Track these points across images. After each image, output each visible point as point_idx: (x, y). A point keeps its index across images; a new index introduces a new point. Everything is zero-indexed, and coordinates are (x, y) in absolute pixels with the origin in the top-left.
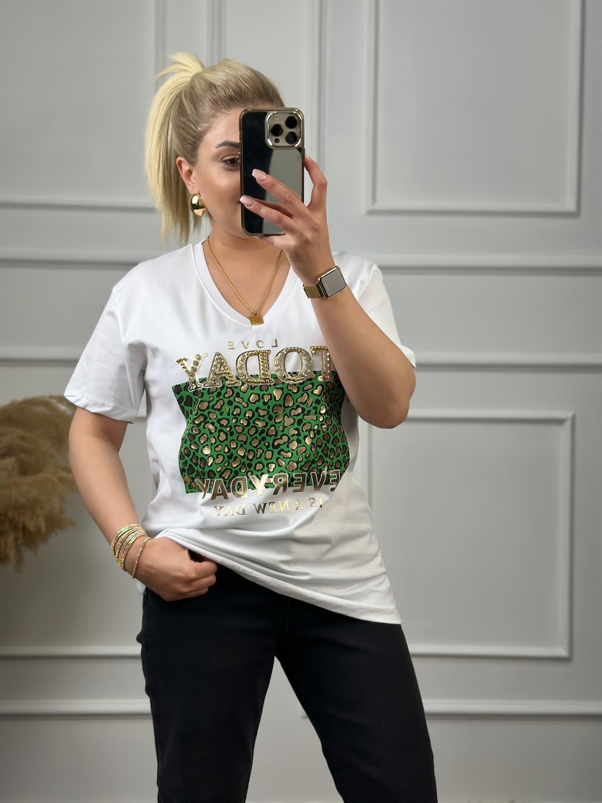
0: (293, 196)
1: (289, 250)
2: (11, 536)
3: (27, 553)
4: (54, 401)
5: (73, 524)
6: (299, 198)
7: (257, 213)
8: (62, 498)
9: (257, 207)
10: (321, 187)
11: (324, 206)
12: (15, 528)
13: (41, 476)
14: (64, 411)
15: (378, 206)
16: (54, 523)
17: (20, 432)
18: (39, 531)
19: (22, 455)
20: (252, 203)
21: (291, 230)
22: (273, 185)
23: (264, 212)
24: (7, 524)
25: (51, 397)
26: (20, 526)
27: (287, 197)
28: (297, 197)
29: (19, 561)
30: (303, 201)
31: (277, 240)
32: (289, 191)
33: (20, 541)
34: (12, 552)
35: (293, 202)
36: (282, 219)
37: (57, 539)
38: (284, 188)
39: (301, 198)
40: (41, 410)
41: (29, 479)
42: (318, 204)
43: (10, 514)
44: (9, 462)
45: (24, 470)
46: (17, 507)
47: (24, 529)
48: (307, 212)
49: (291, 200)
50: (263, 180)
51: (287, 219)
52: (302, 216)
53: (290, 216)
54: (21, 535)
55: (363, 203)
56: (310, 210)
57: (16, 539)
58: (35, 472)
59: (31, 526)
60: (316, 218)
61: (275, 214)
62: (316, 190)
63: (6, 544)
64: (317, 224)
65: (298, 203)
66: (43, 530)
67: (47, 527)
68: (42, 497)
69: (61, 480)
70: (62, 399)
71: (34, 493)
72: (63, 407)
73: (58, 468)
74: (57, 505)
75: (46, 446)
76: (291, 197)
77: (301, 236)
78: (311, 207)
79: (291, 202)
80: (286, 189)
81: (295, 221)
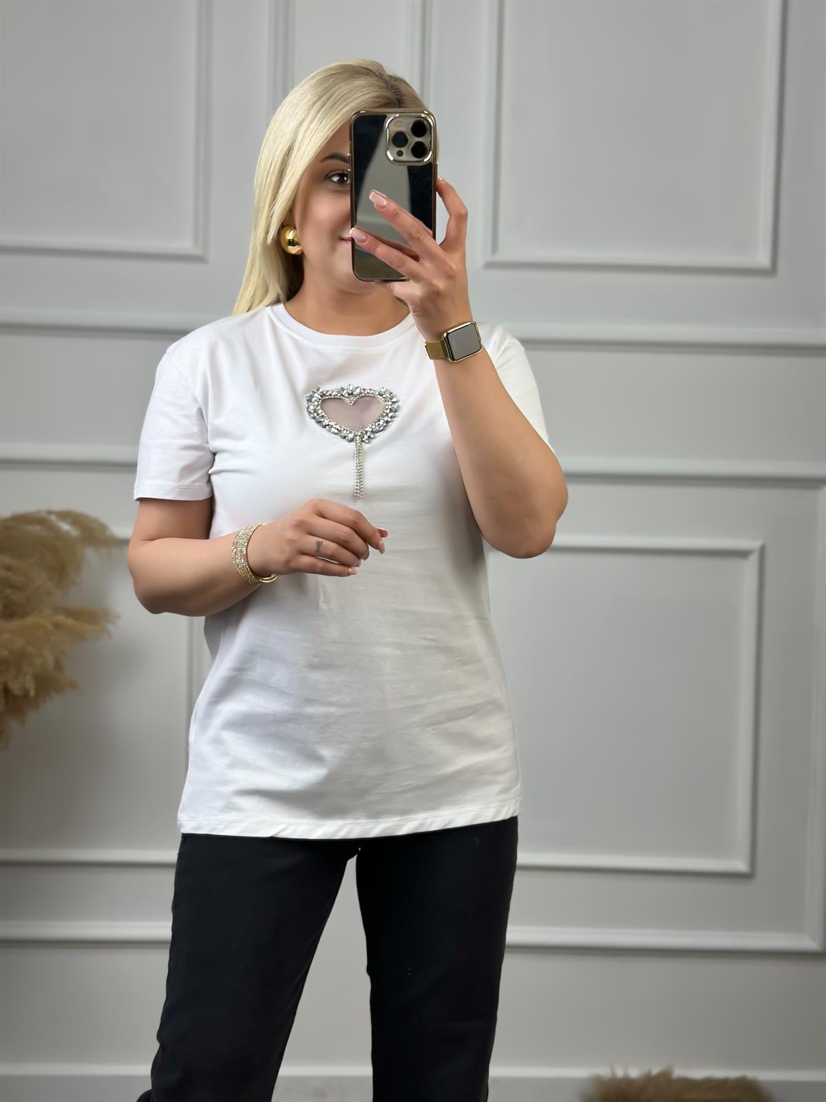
0: (422, 230)
1: (413, 303)
4: (53, 518)
5: (74, 685)
6: (429, 234)
7: (372, 252)
8: (58, 650)
9: (372, 244)
10: (460, 218)
11: (463, 245)
13: (30, 620)
14: (68, 532)
16: (48, 684)
18: (25, 695)
19: (8, 591)
20: (365, 238)
21: (416, 278)
22: (396, 215)
23: (380, 251)
25: (50, 512)
27: (413, 232)
28: (427, 231)
30: (434, 237)
31: (399, 288)
32: (416, 224)
33: (2, 707)
35: (421, 238)
36: (404, 262)
37: (53, 706)
38: (409, 218)
39: (431, 232)
40: (35, 529)
41: (15, 624)
42: (454, 243)
45: (10, 611)
47: (7, 691)
48: (440, 252)
49: (418, 236)
50: (384, 207)
51: (411, 263)
52: (432, 257)
53: (416, 258)
54: (2, 700)
56: (444, 250)
58: (23, 615)
59: (15, 687)
62: (454, 224)
64: (451, 269)
66: (32, 693)
67: (38, 690)
68: (30, 649)
69: (57, 626)
70: (65, 515)
71: (19, 643)
72: (65, 527)
73: (57, 610)
74: (50, 660)
75: (41, 578)
76: (418, 232)
77: (429, 284)
78: (445, 245)
79: (418, 239)
80: (412, 221)
81: (421, 264)
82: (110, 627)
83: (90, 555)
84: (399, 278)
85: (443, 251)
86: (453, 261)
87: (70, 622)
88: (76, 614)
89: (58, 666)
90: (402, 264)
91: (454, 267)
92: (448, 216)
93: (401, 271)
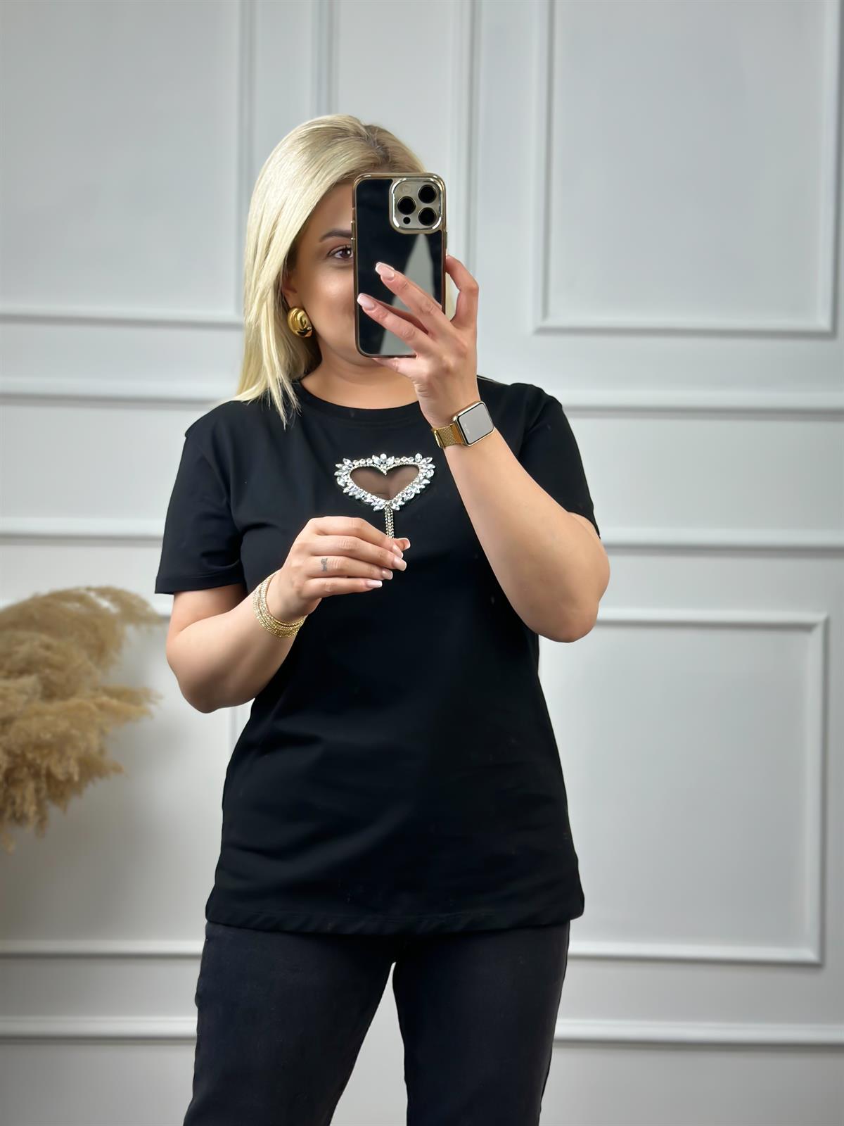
0: (432, 304)
1: (419, 380)
2: (31, 786)
3: (53, 811)
4: (92, 595)
5: (118, 769)
6: (439, 308)
8: (102, 733)
9: (380, 313)
10: (471, 293)
11: (474, 321)
12: (36, 775)
13: (73, 702)
14: (107, 610)
15: (551, 322)
16: (91, 768)
17: (45, 638)
18: (69, 780)
19: (48, 671)
20: (373, 306)
21: (425, 352)
22: (404, 287)
23: (389, 321)
24: (25, 770)
25: (89, 589)
26: (43, 772)
27: (423, 304)
28: (437, 306)
29: (42, 820)
31: (404, 365)
32: (426, 297)
33: (44, 793)
34: (31, 809)
35: (431, 312)
37: (95, 791)
38: (418, 291)
39: (441, 306)
40: (74, 607)
41: (57, 705)
42: (464, 317)
43: (30, 756)
44: (29, 681)
45: (49, 692)
46: (39, 746)
47: (49, 775)
48: (450, 328)
49: (427, 310)
50: (390, 280)
51: (421, 336)
52: (443, 333)
53: (426, 331)
54: (44, 785)
55: (529, 318)
56: (454, 326)
57: (37, 791)
58: (66, 696)
59: (59, 772)
60: (463, 336)
62: (464, 298)
63: (23, 798)
64: (463, 346)
66: (76, 778)
67: (81, 775)
68: (74, 732)
69: (101, 707)
70: (103, 592)
71: (63, 725)
72: (105, 604)
73: (99, 690)
74: (94, 744)
75: (80, 658)
76: (428, 305)
77: (439, 360)
78: (456, 321)
79: (429, 313)
80: (422, 293)
82: (153, 708)
83: (130, 631)
87: (114, 702)
88: (119, 694)
89: (103, 748)
90: (412, 336)
91: (466, 344)
92: (458, 291)
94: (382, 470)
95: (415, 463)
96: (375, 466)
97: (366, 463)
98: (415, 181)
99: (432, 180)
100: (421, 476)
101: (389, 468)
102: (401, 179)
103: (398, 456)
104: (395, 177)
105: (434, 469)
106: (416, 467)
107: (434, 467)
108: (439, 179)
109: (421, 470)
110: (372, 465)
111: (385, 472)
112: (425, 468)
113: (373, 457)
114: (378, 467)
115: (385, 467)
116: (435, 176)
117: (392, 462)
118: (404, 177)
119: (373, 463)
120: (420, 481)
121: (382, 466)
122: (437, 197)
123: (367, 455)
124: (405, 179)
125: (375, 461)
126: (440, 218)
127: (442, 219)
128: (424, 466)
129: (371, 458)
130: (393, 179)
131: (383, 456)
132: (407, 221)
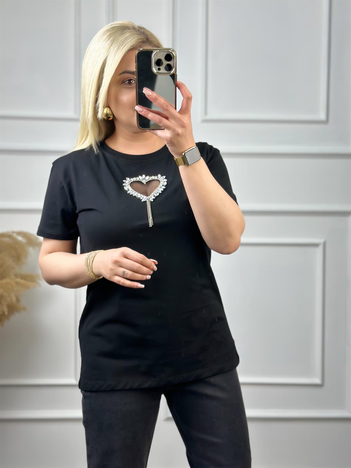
0: (169, 105)
4: (15, 235)
5: (25, 309)
6: (174, 108)
7: (146, 116)
9: (146, 113)
10: (188, 99)
11: (189, 111)
13: (5, 281)
14: (21, 241)
16: (13, 309)
18: (3, 314)
20: (142, 110)
21: (168, 128)
22: (156, 99)
23: (150, 116)
25: (13, 232)
27: (165, 106)
28: (172, 106)
30: (176, 109)
31: (159, 133)
35: (169, 109)
36: (161, 121)
37: (15, 318)
38: (163, 100)
39: (174, 107)
40: (7, 240)
42: (185, 110)
48: (178, 115)
49: (167, 109)
50: (150, 96)
51: (165, 121)
52: (175, 118)
53: (167, 118)
58: (2, 278)
61: (157, 117)
62: (185, 101)
64: (184, 123)
65: (172, 110)
66: (6, 313)
67: (9, 312)
68: (5, 294)
69: (17, 283)
70: (20, 233)
72: (20, 238)
73: (16, 276)
74: (14, 299)
75: (9, 262)
76: (167, 106)
77: (174, 131)
78: (181, 112)
79: (167, 110)
80: (165, 101)
81: (170, 121)
83: (31, 250)
84: (159, 128)
85: (179, 114)
86: (185, 119)
87: (22, 281)
88: (25, 277)
89: (18, 300)
90: (161, 122)
91: (185, 122)
92: (183, 98)
93: (160, 125)
94: (144, 182)
95: (158, 179)
96: (140, 180)
97: (136, 179)
98: (163, 52)
99: (170, 51)
100: (161, 185)
101: (147, 181)
102: (156, 51)
103: (150, 175)
104: (154, 50)
105: (166, 181)
106: (158, 180)
107: (167, 180)
108: (173, 50)
109: (161, 182)
110: (139, 180)
111: (145, 183)
112: (163, 181)
113: (139, 176)
114: (142, 181)
115: (145, 181)
116: (171, 49)
117: (148, 178)
118: (158, 50)
119: (140, 179)
120: (161, 187)
121: (143, 180)
122: (173, 59)
123: (137, 176)
124: (158, 51)
125: (141, 178)
126: (174, 68)
127: (175, 69)
128: (162, 180)
129: (138, 177)
130: (153, 51)
131: (144, 176)
132: (159, 69)
